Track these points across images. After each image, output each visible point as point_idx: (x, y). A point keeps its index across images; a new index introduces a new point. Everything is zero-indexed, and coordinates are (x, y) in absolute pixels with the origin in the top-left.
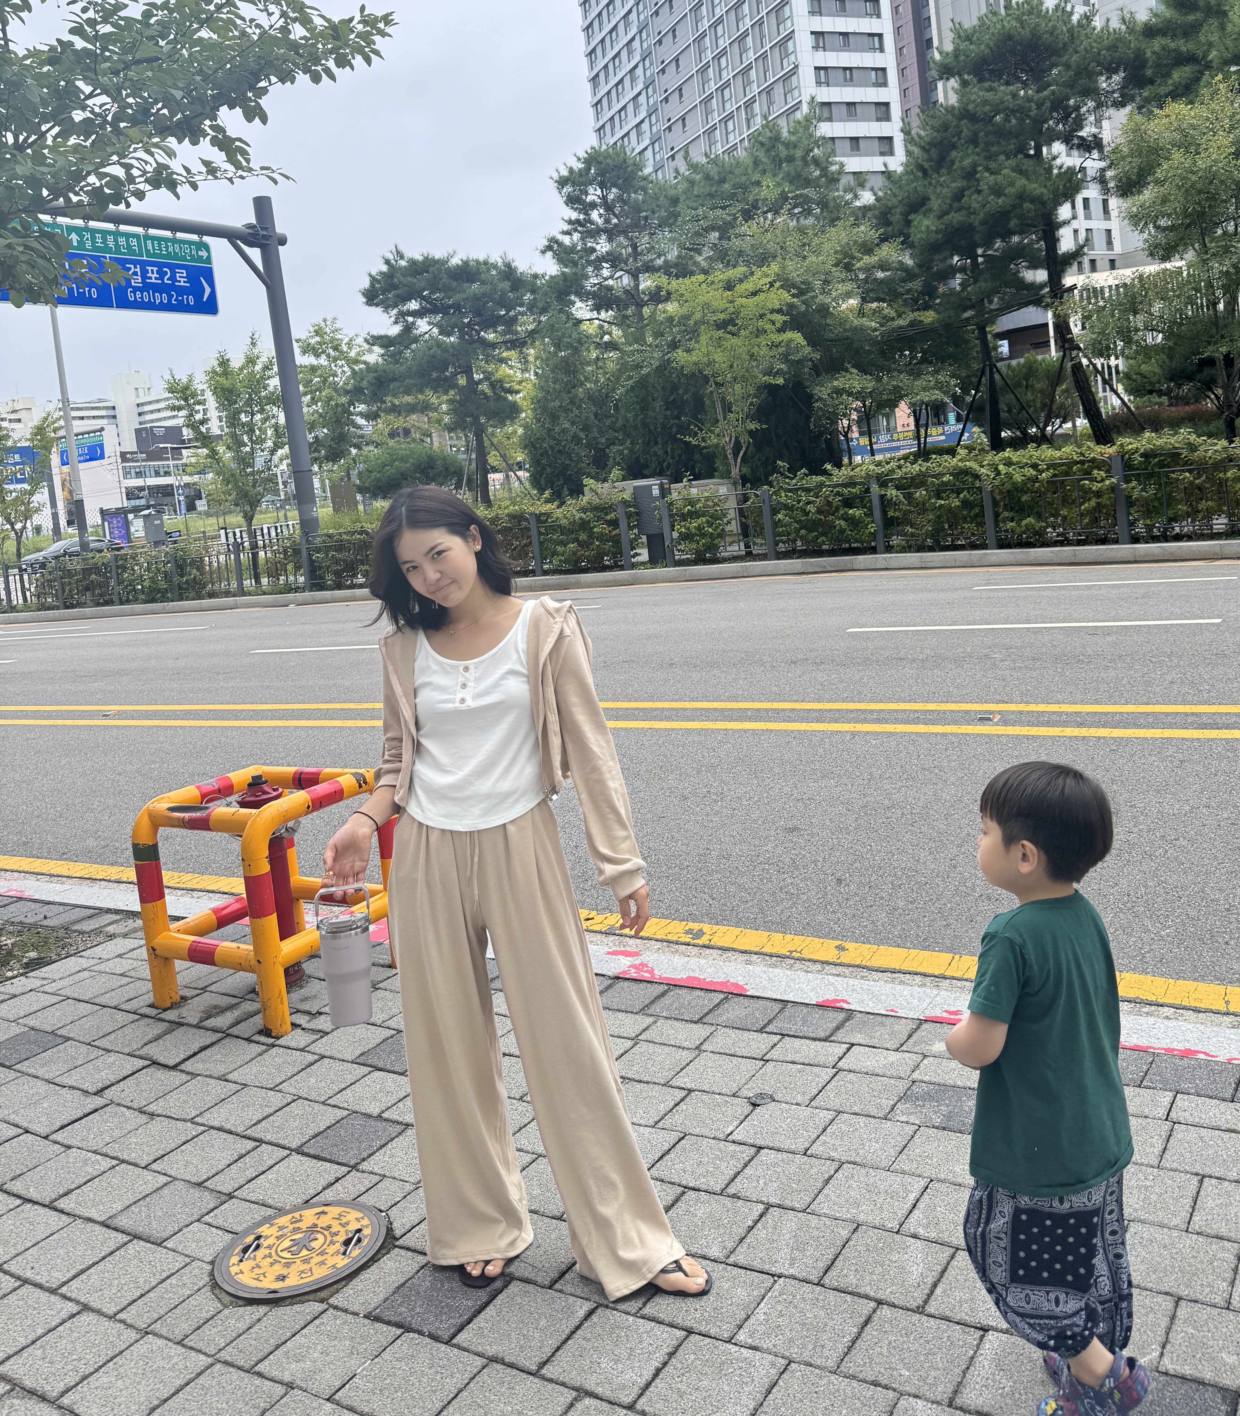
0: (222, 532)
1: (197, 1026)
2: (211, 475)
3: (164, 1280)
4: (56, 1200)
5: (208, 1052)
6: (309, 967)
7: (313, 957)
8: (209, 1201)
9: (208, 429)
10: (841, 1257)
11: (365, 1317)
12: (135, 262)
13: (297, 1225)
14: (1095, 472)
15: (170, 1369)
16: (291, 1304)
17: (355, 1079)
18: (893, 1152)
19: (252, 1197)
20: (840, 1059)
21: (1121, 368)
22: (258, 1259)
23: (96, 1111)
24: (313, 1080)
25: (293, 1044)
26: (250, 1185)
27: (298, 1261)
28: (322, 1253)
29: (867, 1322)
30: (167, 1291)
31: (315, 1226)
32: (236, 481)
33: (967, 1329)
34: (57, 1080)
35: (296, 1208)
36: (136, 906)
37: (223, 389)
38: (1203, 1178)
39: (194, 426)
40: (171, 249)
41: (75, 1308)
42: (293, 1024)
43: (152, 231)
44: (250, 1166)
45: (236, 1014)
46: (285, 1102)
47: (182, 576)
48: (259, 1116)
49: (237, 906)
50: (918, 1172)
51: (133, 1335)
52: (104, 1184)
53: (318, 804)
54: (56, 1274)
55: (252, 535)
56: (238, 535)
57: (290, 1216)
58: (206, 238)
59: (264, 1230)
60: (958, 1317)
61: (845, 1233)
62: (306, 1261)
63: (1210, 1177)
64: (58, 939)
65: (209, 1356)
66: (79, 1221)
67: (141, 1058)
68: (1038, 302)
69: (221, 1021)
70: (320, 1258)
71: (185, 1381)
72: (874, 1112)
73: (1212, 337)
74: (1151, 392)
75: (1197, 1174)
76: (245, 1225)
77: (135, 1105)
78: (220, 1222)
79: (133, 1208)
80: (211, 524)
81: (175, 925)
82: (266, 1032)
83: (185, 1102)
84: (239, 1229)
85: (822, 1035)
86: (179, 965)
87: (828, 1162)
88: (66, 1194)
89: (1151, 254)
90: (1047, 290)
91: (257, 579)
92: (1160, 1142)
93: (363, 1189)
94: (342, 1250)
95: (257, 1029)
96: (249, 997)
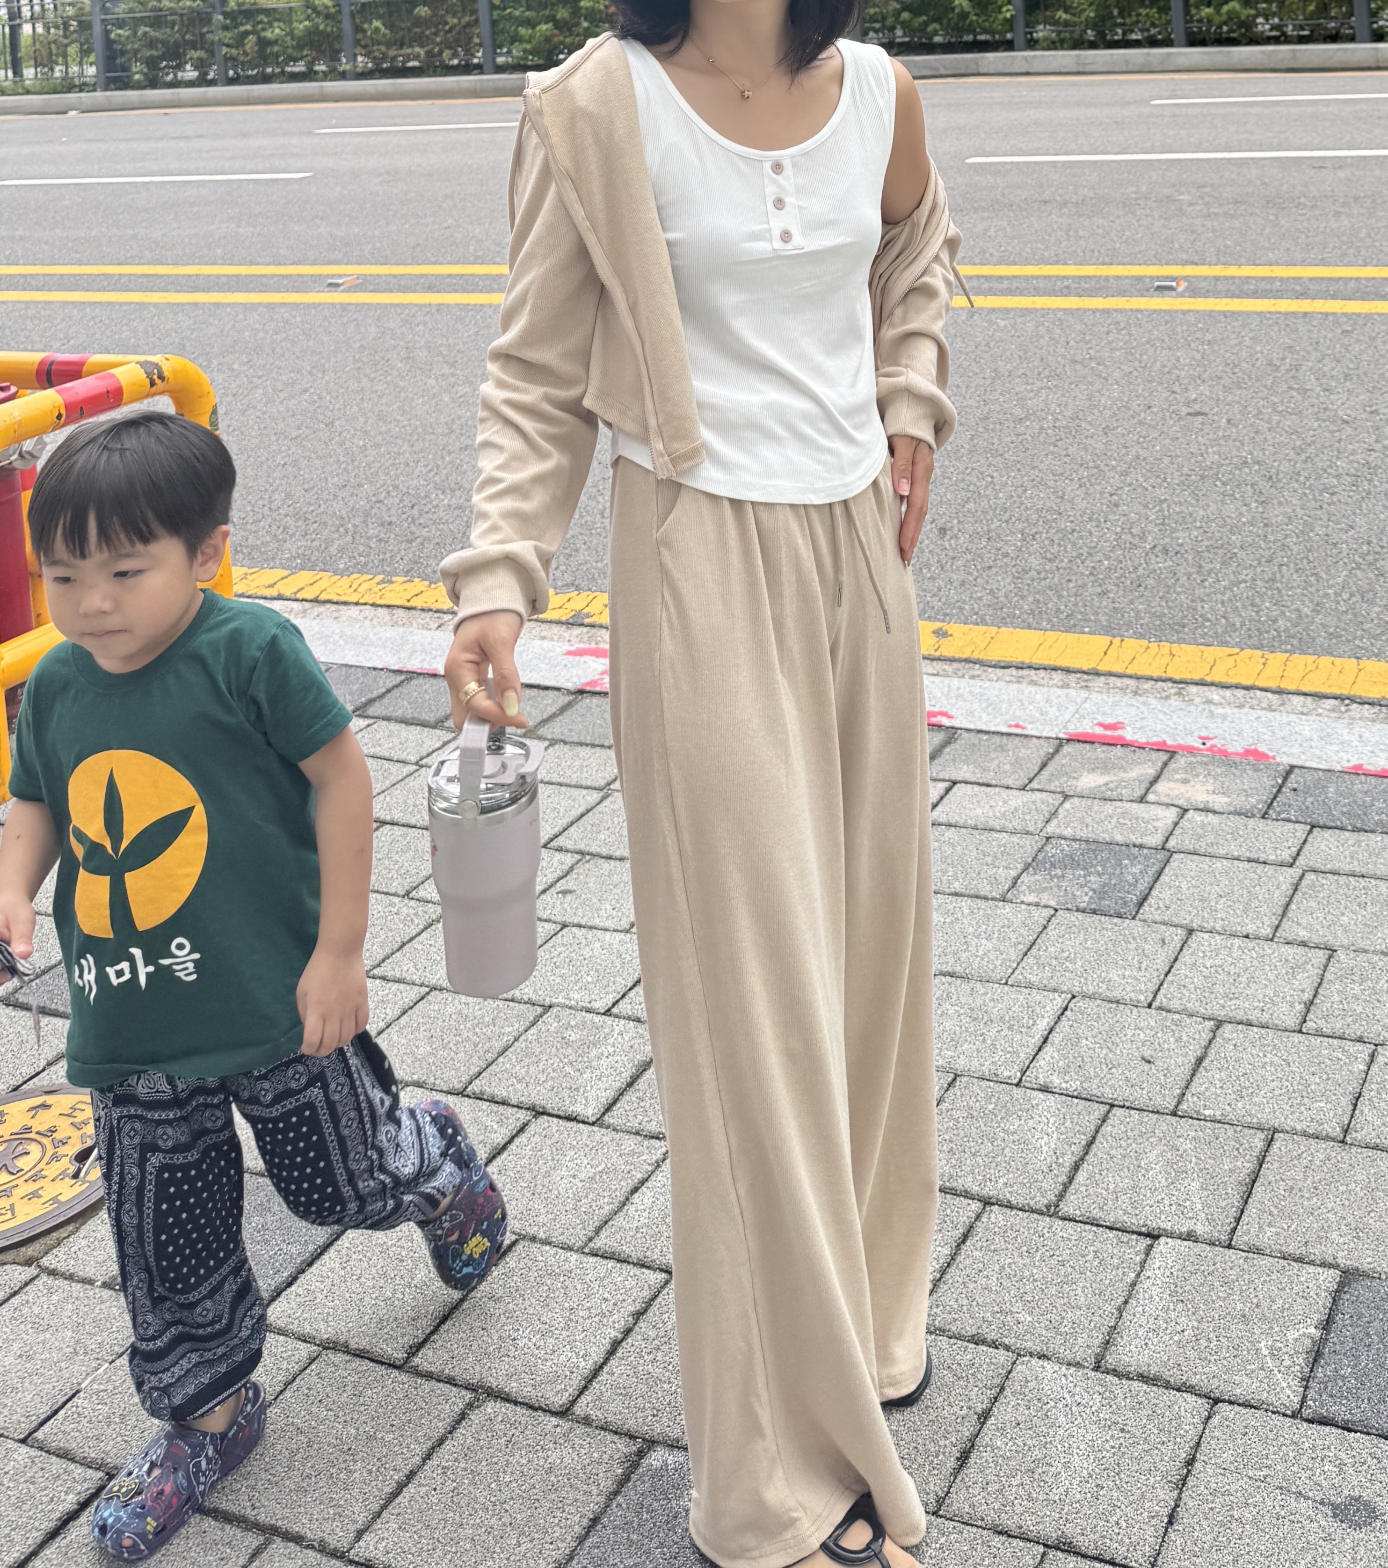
11: (105, 1285)
28: (36, 1178)
29: (964, 1238)
31: (27, 1129)
33: (1126, 1237)
50: (1053, 983)
53: (76, 412)
60: (1112, 1217)
62: (5, 1193)
70: (31, 1187)
72: (986, 890)
94: (72, 1169)
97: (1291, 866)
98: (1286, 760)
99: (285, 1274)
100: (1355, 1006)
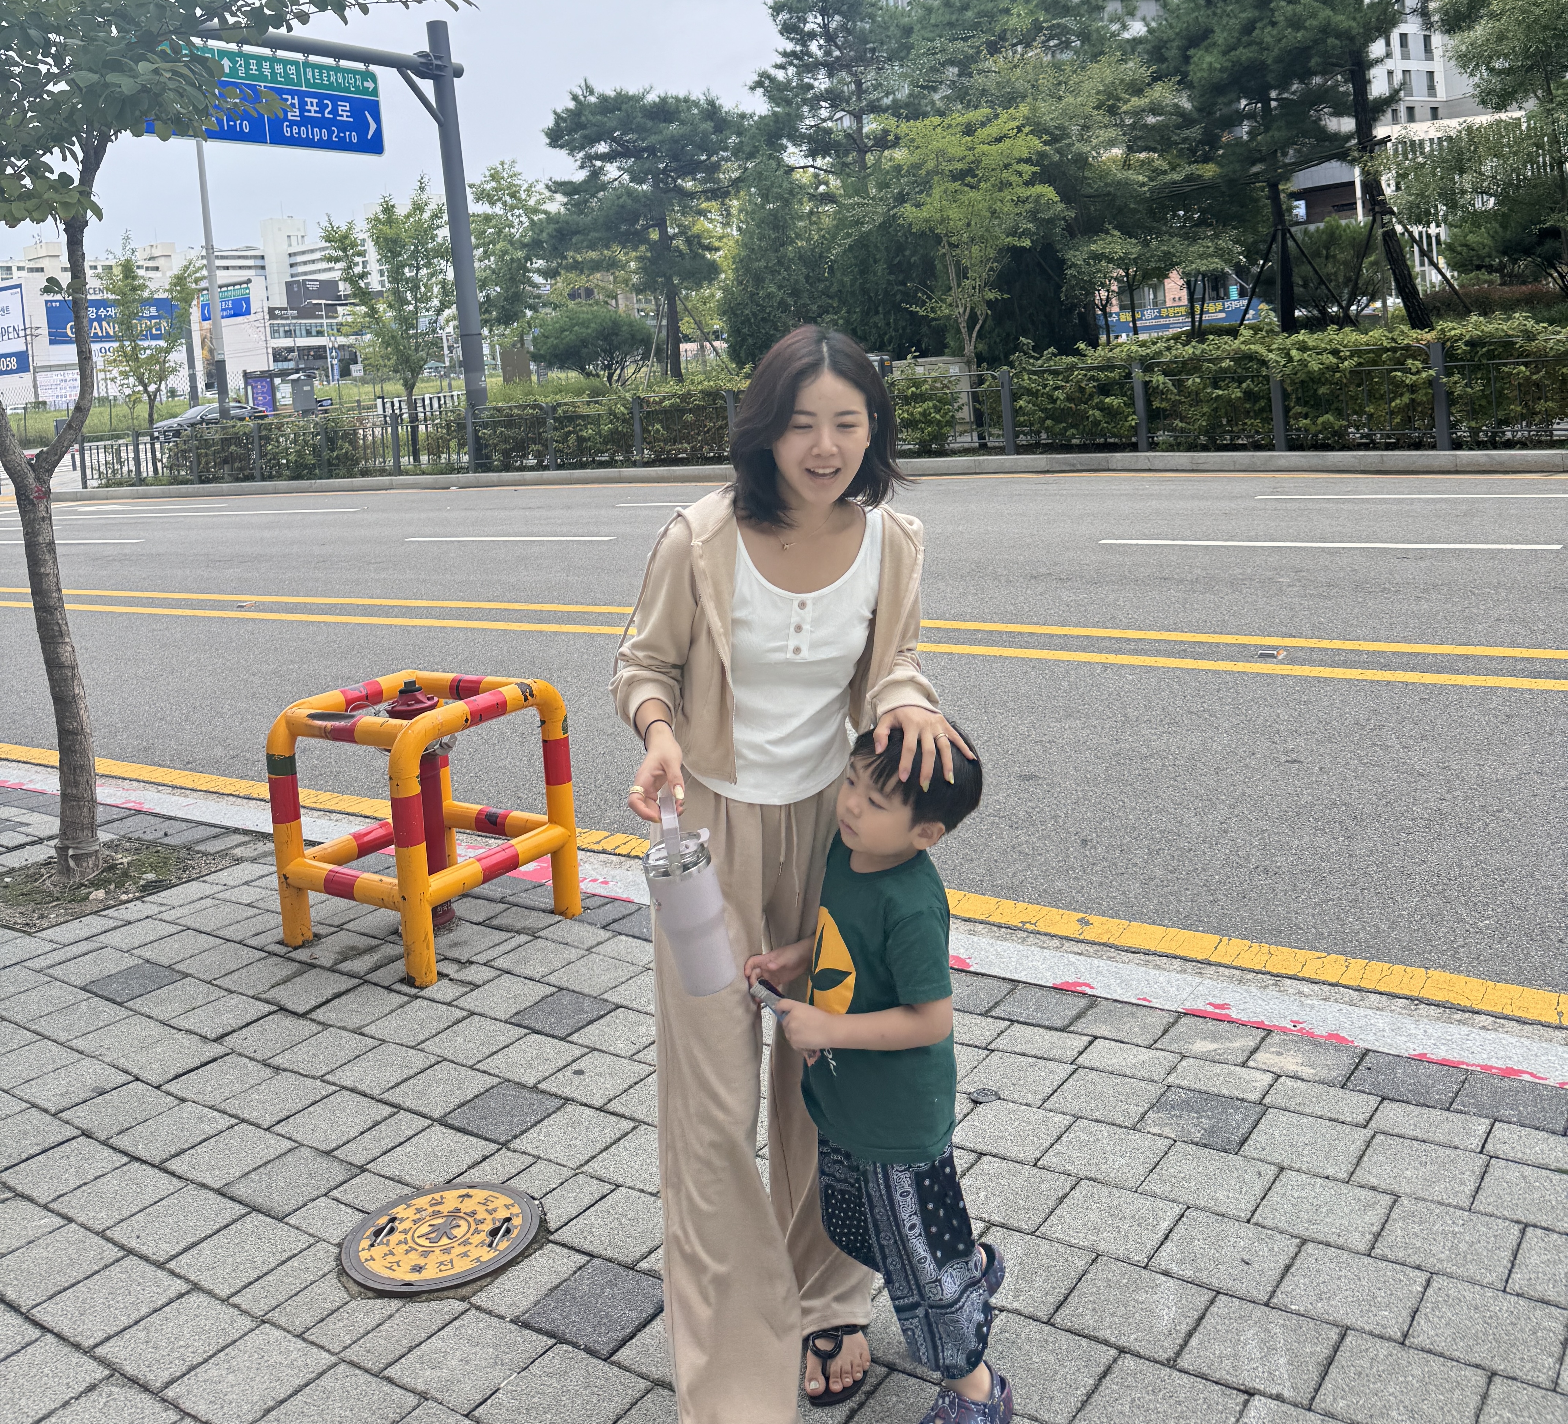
0: (379, 401)
1: (331, 970)
2: (369, 336)
3: (284, 1262)
4: (167, 1160)
5: (343, 1000)
6: (460, 908)
7: (463, 896)
8: (338, 1173)
9: (367, 284)
10: (1075, 1293)
11: (512, 1321)
12: (292, 93)
13: (437, 1208)
14: (1410, 361)
15: (287, 1366)
16: (428, 1300)
17: (508, 1041)
18: (1142, 1171)
19: (387, 1171)
20: (1081, 1053)
21: (1443, 237)
22: (392, 1244)
23: (214, 1060)
24: (460, 1040)
25: (439, 997)
26: (386, 1158)
27: (437, 1250)
28: (465, 1243)
29: (1105, 1374)
30: (286, 1275)
31: (458, 1210)
32: (397, 344)
33: (1228, 1391)
34: (174, 1022)
35: (436, 1189)
36: (268, 827)
37: (386, 239)
38: (1525, 1226)
39: (351, 280)
40: (333, 79)
41: (184, 1287)
42: (439, 973)
43: (312, 58)
44: (386, 1135)
45: (376, 957)
46: (428, 1063)
47: (332, 450)
48: (397, 1078)
49: (381, 832)
50: (1172, 1196)
51: (247, 1322)
52: (221, 1145)
53: (479, 717)
54: (165, 1246)
55: (412, 405)
56: (397, 405)
57: (430, 1197)
58: (372, 67)
59: (400, 1211)
60: (1217, 1375)
61: (1081, 1264)
62: (446, 1251)
63: (1535, 1226)
64: (179, 860)
65: (333, 1354)
66: (191, 1186)
67: (267, 1002)
68: (1343, 156)
69: (358, 966)
70: (463, 1249)
71: (304, 1381)
72: (1120, 1120)
73: (1556, 202)
74: (1479, 268)
75: (1518, 1222)
76: (378, 1204)
77: (259, 1056)
78: (349, 1199)
79: (253, 1175)
80: (366, 392)
82: (409, 980)
83: (315, 1056)
84: (371, 1208)
85: (1059, 1023)
86: (313, 897)
87: (1063, 1177)
88: (178, 1154)
89: (1483, 102)
90: (1354, 141)
91: (416, 456)
92: (1473, 1179)
93: (514, 1172)
94: (488, 1241)
95: (397, 978)
96: (390, 938)
97: (1365, 1127)
98: (1362, 1045)
100: (1414, 1242)
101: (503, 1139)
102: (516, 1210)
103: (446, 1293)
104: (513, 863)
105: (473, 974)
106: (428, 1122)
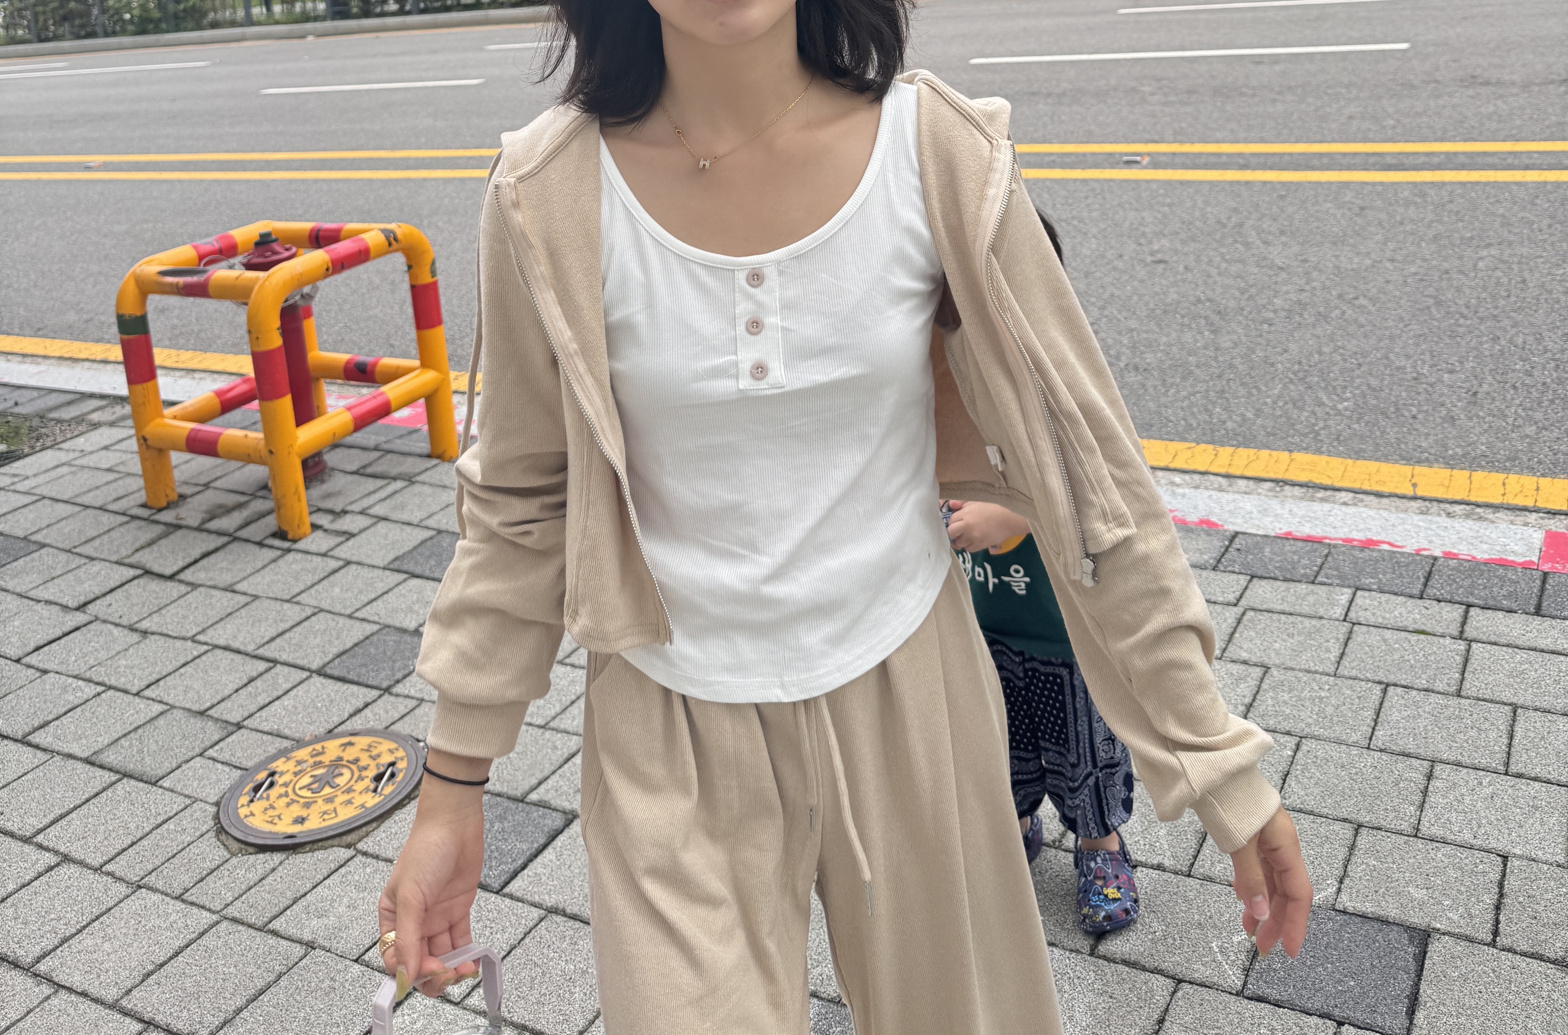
1: (199, 529)
3: (159, 825)
4: (30, 734)
5: (212, 558)
6: (331, 459)
7: (335, 446)
8: (213, 732)
13: (318, 759)
15: (167, 929)
16: (311, 851)
17: (386, 588)
19: (265, 726)
22: (273, 797)
23: (77, 629)
24: (337, 590)
25: (313, 548)
26: (263, 713)
27: (320, 801)
28: (349, 791)
30: (163, 838)
31: (340, 759)
34: (32, 594)
35: (317, 739)
36: (123, 390)
38: (1387, 686)
41: (53, 860)
42: (312, 525)
44: (262, 690)
45: (244, 513)
46: (304, 615)
48: (272, 632)
49: (244, 388)
51: (122, 889)
52: (87, 714)
53: (340, 265)
54: (31, 821)
57: (310, 749)
59: (279, 765)
62: (329, 800)
63: (1395, 685)
64: (31, 429)
65: (214, 912)
66: (57, 758)
67: (132, 566)
69: (227, 523)
70: (346, 797)
71: (185, 942)
75: (1380, 683)
76: (256, 759)
77: (125, 622)
78: (226, 756)
79: (123, 741)
81: (168, 411)
82: (281, 535)
83: (185, 616)
84: (249, 764)
86: (176, 457)
88: (42, 727)
91: (269, 5)
92: (1337, 646)
93: (397, 716)
94: (372, 786)
95: (269, 531)
96: (261, 493)
97: (1235, 605)
98: (1232, 528)
99: (520, 862)
100: (1284, 709)
101: (385, 685)
102: (401, 753)
103: (330, 842)
104: (384, 410)
105: (348, 523)
106: (305, 674)
